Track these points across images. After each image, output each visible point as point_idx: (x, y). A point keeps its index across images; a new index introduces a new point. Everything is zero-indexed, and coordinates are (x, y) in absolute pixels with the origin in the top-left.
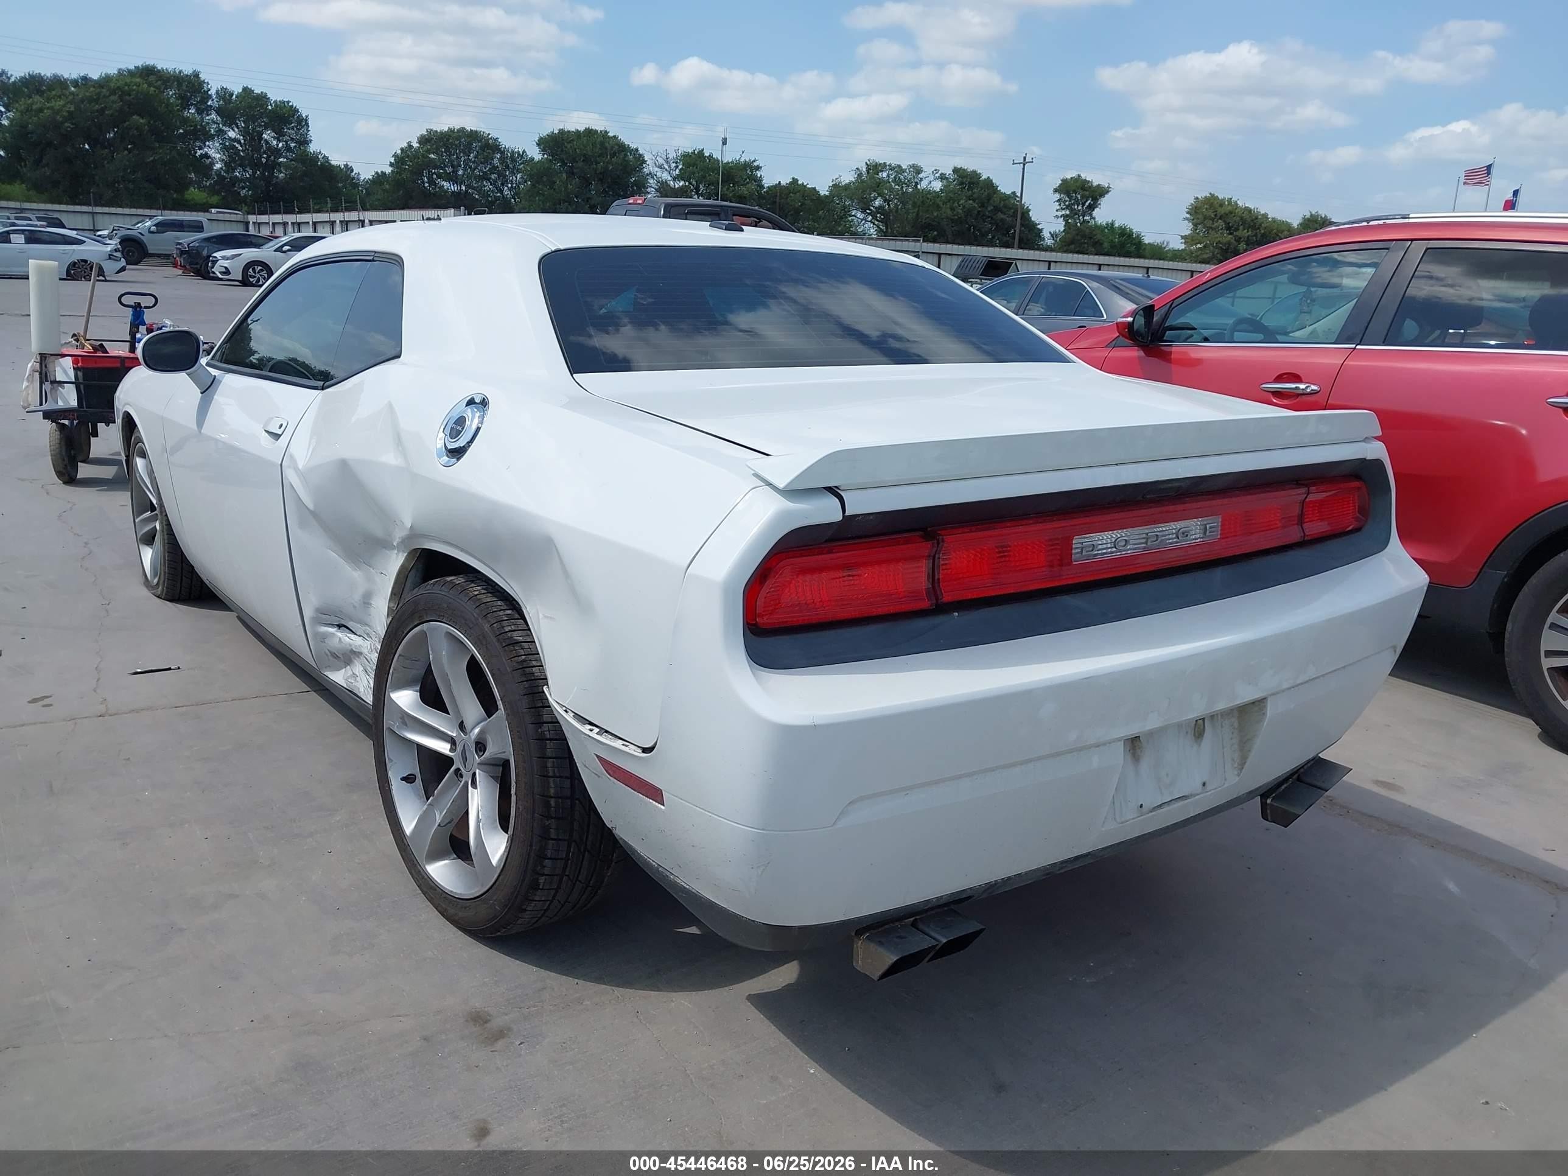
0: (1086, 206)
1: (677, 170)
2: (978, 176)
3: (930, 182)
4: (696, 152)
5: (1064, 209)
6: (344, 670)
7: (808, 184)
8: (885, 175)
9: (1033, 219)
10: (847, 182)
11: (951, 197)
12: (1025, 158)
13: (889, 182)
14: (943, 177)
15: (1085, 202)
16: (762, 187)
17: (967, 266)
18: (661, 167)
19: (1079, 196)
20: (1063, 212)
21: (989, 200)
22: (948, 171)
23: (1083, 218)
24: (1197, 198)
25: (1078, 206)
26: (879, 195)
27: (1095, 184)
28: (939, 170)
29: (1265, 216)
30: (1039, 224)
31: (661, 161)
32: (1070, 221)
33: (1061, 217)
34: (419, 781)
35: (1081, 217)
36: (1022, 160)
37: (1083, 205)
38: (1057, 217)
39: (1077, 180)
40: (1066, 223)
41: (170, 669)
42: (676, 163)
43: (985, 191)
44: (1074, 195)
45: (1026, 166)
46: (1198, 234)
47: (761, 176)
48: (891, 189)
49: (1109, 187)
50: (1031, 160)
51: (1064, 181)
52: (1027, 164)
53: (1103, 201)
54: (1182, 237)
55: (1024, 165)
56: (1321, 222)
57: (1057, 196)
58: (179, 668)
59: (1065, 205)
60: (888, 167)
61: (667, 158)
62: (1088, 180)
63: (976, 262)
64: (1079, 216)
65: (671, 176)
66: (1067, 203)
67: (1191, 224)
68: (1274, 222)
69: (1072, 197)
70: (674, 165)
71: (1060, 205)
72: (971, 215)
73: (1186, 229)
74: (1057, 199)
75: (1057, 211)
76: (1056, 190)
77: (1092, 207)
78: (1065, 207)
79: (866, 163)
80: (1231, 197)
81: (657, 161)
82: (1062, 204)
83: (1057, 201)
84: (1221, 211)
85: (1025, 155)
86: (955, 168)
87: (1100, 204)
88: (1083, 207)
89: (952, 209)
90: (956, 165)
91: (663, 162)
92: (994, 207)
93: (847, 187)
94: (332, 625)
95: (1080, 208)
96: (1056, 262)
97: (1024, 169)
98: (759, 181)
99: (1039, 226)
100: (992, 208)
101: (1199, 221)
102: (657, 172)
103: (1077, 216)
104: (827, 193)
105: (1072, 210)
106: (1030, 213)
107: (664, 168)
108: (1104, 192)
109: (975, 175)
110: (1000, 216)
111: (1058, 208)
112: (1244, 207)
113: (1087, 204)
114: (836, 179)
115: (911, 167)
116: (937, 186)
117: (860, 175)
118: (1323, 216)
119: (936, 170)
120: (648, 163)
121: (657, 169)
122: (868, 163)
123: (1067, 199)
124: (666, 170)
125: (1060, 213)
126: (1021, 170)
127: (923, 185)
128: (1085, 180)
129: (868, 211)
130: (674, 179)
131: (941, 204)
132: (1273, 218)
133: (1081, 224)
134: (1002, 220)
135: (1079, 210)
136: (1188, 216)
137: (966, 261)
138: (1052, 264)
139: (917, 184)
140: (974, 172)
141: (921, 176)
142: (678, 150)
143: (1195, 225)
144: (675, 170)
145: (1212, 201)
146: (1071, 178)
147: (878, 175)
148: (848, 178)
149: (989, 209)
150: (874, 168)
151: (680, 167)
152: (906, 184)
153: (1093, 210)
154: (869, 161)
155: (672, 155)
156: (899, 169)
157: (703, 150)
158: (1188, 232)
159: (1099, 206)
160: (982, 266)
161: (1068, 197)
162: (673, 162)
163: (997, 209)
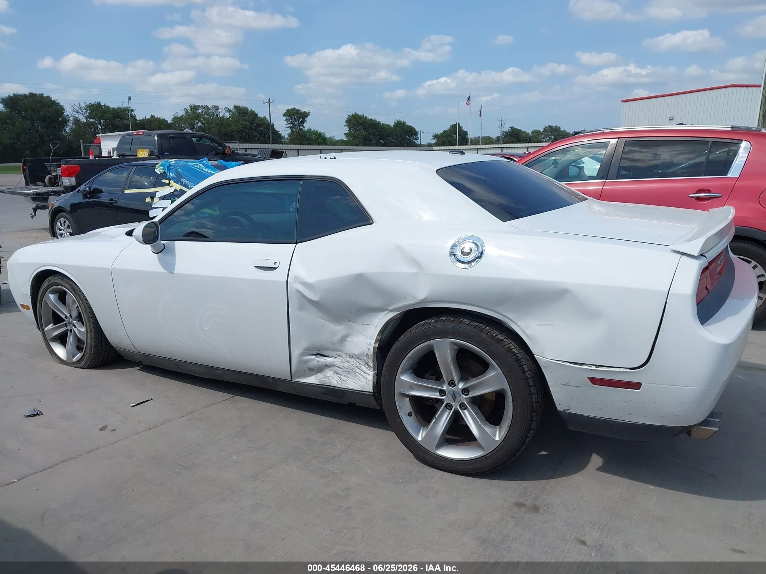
0: (300, 122)
1: (87, 113)
2: (247, 109)
3: (224, 114)
4: (96, 103)
5: (290, 124)
6: (315, 376)
7: (160, 117)
8: (200, 111)
9: (276, 129)
10: (181, 115)
11: (235, 120)
12: (269, 100)
13: (203, 115)
14: (229, 111)
15: (299, 120)
16: (136, 120)
17: (262, 154)
18: (77, 112)
19: (296, 117)
20: (290, 125)
21: (253, 121)
22: (232, 108)
23: (299, 127)
24: (349, 115)
25: (296, 122)
26: (200, 121)
27: (303, 111)
28: (227, 107)
29: (379, 122)
30: (279, 131)
31: (77, 109)
32: (293, 129)
33: (289, 127)
34: (413, 414)
35: (298, 127)
36: (268, 101)
37: (299, 121)
38: (287, 127)
39: (294, 109)
40: (291, 130)
41: (148, 401)
42: (86, 109)
43: (251, 117)
44: (293, 117)
45: (270, 104)
46: (351, 132)
47: (135, 114)
48: (205, 118)
49: (309, 112)
50: (272, 101)
51: (288, 111)
52: (271, 103)
53: (308, 119)
54: (345, 134)
55: (269, 103)
56: (402, 124)
57: (285, 118)
58: (152, 399)
59: (290, 122)
60: (201, 107)
61: (80, 107)
62: (299, 109)
63: (268, 152)
64: (297, 127)
65: (84, 116)
66: (291, 121)
67: (348, 128)
68: (383, 125)
69: (292, 118)
70: (85, 111)
71: (287, 122)
72: (246, 129)
73: (346, 130)
74: (285, 119)
75: (286, 125)
76: (284, 115)
77: (303, 122)
78: (290, 123)
79: (190, 106)
80: (363, 114)
81: (75, 109)
82: (288, 121)
83: (285, 120)
84: (360, 121)
85: (269, 99)
86: (235, 106)
87: (306, 121)
88: (298, 122)
89: (236, 126)
90: (235, 104)
91: (78, 109)
92: (257, 124)
93: (181, 118)
94: (313, 355)
95: (297, 123)
96: (301, 150)
97: (269, 105)
98: (133, 117)
99: (279, 132)
100: (256, 125)
101: (351, 126)
102: (75, 114)
103: (296, 127)
104: (171, 121)
105: (294, 124)
106: (274, 127)
107: (79, 112)
108: (308, 115)
109: (245, 109)
110: (260, 128)
111: (287, 123)
112: (370, 119)
113: (300, 121)
114: (175, 114)
115: (213, 107)
116: (227, 115)
117: (187, 112)
118: (402, 121)
119: (226, 108)
120: (66, 110)
121: (75, 113)
122: (191, 106)
123: (290, 119)
124: (81, 113)
125: (288, 126)
126: (268, 106)
127: (221, 115)
128: (298, 109)
129: (194, 129)
130: (86, 118)
131: (230, 123)
132: (382, 123)
133: (299, 130)
134: (262, 130)
135: (297, 124)
136: (346, 124)
137: (261, 152)
138: (299, 151)
139: (217, 115)
140: (245, 107)
141: (219, 111)
142: (86, 102)
143: (350, 128)
144: (86, 113)
145: (356, 117)
146: (291, 109)
147: (196, 111)
148: (181, 113)
149: (254, 125)
150: (194, 108)
151: (88, 112)
152: (212, 115)
153: (304, 124)
154: (191, 104)
155: (83, 105)
156: (207, 108)
157: (100, 102)
158: (347, 132)
159: (306, 122)
160: (269, 154)
161: (291, 118)
162: (84, 109)
163: (258, 125)
